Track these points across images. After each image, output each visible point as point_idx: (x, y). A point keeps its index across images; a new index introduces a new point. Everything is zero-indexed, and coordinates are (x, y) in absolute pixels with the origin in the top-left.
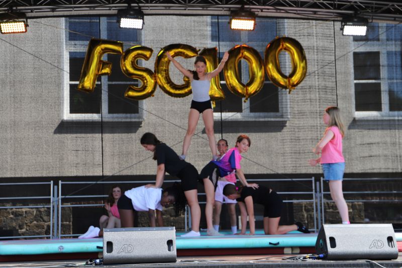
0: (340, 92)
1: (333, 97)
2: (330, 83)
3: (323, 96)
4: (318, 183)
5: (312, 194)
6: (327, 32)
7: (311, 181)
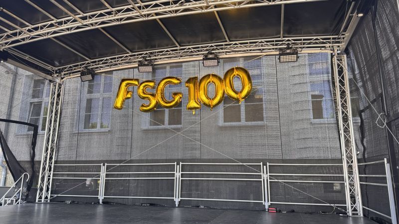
0: (281, 102)
1: (276, 106)
2: (274, 97)
3: (268, 106)
4: (265, 167)
5: (261, 175)
6: (271, 63)
7: (260, 165)
